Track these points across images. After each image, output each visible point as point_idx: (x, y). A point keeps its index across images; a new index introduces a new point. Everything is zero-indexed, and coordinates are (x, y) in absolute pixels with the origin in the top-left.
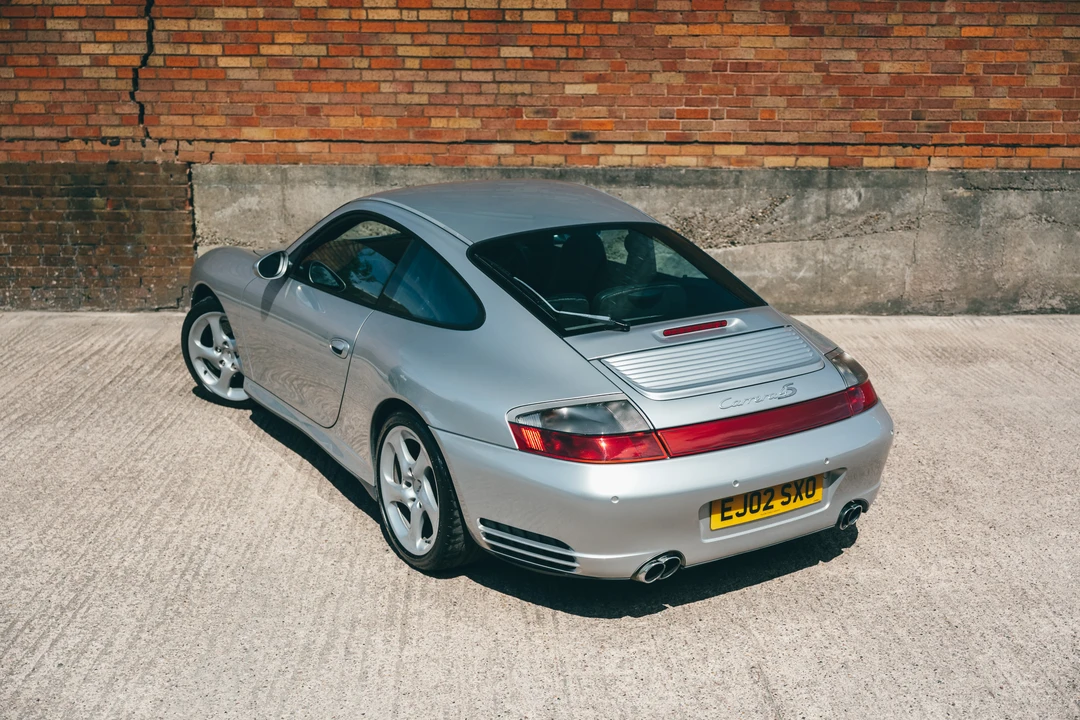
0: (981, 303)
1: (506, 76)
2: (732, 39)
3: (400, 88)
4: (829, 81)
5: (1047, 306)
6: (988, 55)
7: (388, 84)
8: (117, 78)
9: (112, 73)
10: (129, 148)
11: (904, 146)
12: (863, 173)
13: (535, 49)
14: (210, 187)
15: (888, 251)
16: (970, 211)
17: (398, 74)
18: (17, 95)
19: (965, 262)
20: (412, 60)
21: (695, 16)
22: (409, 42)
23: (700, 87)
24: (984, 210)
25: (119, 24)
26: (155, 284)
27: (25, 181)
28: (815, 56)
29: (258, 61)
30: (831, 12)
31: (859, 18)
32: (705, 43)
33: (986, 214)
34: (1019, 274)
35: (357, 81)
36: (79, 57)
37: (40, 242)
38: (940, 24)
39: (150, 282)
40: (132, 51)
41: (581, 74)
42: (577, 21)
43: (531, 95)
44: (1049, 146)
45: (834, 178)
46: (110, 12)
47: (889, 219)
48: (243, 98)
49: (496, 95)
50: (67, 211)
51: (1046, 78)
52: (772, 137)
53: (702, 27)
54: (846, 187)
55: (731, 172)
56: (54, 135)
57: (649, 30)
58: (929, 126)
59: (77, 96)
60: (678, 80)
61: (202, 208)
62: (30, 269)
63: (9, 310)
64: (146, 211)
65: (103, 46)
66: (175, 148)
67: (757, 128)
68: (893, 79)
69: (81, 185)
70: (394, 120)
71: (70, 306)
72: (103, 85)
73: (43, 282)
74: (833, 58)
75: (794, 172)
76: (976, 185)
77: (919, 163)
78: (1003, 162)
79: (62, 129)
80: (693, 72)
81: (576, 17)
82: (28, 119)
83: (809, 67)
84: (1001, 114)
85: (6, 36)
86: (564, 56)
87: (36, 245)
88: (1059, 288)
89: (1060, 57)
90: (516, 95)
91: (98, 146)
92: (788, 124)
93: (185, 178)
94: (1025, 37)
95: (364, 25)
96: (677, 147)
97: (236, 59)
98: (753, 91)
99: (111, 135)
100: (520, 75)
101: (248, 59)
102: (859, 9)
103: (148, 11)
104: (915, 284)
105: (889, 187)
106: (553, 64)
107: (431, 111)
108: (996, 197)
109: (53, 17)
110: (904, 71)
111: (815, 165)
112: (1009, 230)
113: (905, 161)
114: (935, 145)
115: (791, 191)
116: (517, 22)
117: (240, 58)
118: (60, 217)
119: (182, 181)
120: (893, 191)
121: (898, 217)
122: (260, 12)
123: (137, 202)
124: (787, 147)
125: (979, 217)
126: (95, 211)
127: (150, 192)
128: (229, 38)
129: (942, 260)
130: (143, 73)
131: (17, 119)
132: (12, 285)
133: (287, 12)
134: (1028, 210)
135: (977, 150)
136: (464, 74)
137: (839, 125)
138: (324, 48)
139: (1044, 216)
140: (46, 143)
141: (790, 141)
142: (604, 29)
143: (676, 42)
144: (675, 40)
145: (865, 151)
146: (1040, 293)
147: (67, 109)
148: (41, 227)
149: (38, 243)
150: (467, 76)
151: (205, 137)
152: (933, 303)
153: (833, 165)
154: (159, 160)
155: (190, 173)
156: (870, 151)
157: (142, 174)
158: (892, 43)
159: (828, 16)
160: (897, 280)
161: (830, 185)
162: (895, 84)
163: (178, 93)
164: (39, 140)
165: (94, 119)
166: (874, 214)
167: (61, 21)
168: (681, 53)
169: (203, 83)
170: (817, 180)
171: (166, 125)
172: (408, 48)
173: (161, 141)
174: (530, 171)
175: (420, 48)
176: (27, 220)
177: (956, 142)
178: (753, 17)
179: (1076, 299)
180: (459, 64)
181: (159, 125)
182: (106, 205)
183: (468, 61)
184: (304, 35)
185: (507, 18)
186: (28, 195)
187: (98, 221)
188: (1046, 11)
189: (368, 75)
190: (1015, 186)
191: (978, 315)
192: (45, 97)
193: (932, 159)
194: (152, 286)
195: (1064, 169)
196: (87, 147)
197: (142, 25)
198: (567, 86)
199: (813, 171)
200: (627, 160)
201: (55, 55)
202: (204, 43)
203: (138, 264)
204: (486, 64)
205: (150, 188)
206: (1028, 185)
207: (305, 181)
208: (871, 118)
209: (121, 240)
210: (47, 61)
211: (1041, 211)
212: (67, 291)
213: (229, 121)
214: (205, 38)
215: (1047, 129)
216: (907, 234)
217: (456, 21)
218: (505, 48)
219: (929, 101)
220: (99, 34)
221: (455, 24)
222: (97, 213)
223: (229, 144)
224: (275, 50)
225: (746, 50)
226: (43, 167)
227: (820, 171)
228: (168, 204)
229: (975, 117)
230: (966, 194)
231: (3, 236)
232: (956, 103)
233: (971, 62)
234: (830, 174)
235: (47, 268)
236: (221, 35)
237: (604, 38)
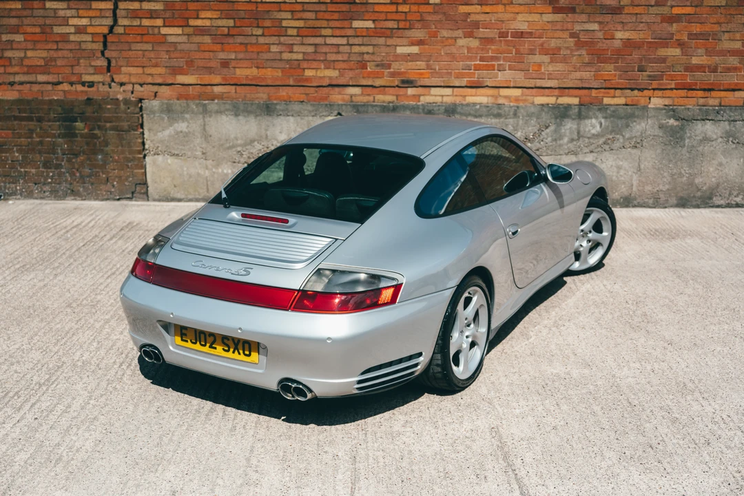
0: (686, 200)
1: (357, 41)
2: (512, 15)
3: (283, 48)
4: (579, 44)
5: (733, 203)
6: (691, 26)
7: (275, 46)
8: (93, 42)
9: (89, 38)
10: (100, 89)
11: (632, 89)
12: (603, 108)
13: (376, 22)
14: (154, 116)
15: (621, 163)
16: (678, 135)
17: (282, 39)
18: (25, 53)
19: (675, 171)
20: (292, 29)
22: (290, 17)
23: (490, 48)
24: (689, 135)
25: (94, 5)
26: (117, 182)
27: (29, 111)
28: (569, 26)
29: (187, 30)
31: (599, 1)
32: (493, 18)
33: (689, 138)
34: (713, 179)
35: (255, 44)
36: (67, 27)
37: (40, 152)
38: (657, 5)
39: (114, 180)
40: (103, 23)
41: (407, 40)
42: (404, 3)
43: (373, 54)
44: (734, 90)
45: (583, 111)
47: (621, 140)
48: (177, 55)
49: (350, 53)
50: (59, 132)
51: (732, 43)
52: (540, 83)
53: (491, 7)
54: (591, 118)
55: (511, 107)
56: (50, 80)
57: (455, 9)
58: (649, 76)
59: (66, 53)
60: (474, 43)
61: (150, 130)
62: (33, 171)
63: (19, 199)
64: (111, 132)
65: (84, 20)
66: (131, 89)
67: (530, 77)
68: (624, 43)
69: (68, 114)
70: (280, 71)
71: (60, 196)
72: (84, 46)
73: (42, 180)
74: (582, 29)
75: (555, 108)
76: (682, 117)
77: (643, 101)
78: (701, 101)
79: (56, 76)
80: (485, 38)
81: (404, 0)
82: (32, 70)
83: (566, 34)
84: (700, 68)
85: (18, 13)
86: (396, 27)
87: (38, 155)
89: (742, 29)
90: (363, 54)
91: (80, 88)
92: (551, 74)
93: (138, 110)
94: (716, 14)
95: (260, 5)
96: (474, 90)
97: (172, 28)
98: (526, 52)
99: (88, 80)
100: (366, 40)
101: (181, 29)
104: (639, 186)
105: (622, 118)
106: (388, 32)
107: (305, 65)
108: (697, 125)
110: (632, 37)
111: (570, 103)
112: (706, 148)
113: (632, 101)
114: (654, 89)
115: (553, 121)
116: (364, 3)
117: (176, 28)
118: (54, 136)
119: (135, 112)
120: (624, 121)
121: (628, 139)
123: (105, 126)
124: (550, 90)
125: (685, 140)
126: (77, 132)
127: (114, 119)
128: (168, 14)
129: (659, 169)
130: (110, 38)
131: (26, 69)
134: (719, 134)
135: (683, 93)
136: (327, 39)
138: (232, 21)
139: (731, 139)
140: (45, 85)
141: (552, 86)
142: (423, 8)
143: (473, 18)
144: (472, 16)
145: (604, 93)
146: (728, 193)
147: (59, 63)
148: (41, 143)
150: (330, 41)
151: (151, 82)
152: (652, 199)
153: (582, 103)
154: (120, 97)
155: (141, 106)
156: (608, 93)
157: (109, 107)
158: (623, 18)
160: (627, 183)
161: (580, 117)
162: (626, 46)
163: (134, 52)
164: (40, 83)
165: (77, 70)
166: (611, 137)
167: (55, 3)
168: (476, 25)
169: (151, 45)
170: (571, 113)
171: (125, 74)
172: (289, 21)
173: (122, 84)
174: (373, 106)
175: (297, 22)
176: (31, 137)
177: (669, 87)
178: (526, 1)
180: (324, 32)
181: (120, 73)
182: (85, 128)
183: (330, 30)
184: (219, 13)
185: (357, 1)
186: (32, 120)
187: (79, 139)
189: (262, 40)
190: (710, 118)
191: (684, 208)
192: (44, 54)
193: (652, 99)
194: (115, 183)
196: (72, 88)
197: (110, 5)
198: (398, 48)
199: (568, 107)
200: (439, 99)
201: (51, 26)
202: (151, 18)
203: (106, 168)
204: (343, 32)
205: (115, 117)
206: (719, 117)
207: (219, 112)
208: (609, 70)
209: (95, 152)
210: (46, 30)
211: (728, 136)
212: (58, 186)
213: (168, 71)
214: (152, 15)
215: (733, 79)
216: (634, 151)
217: (323, 3)
218: (355, 21)
219: (650, 59)
220: (81, 12)
221: (321, 5)
222: (79, 133)
223: (168, 87)
224: (199, 23)
225: (521, 23)
226: (42, 102)
227: (573, 107)
228: (126, 127)
229: (682, 69)
230: (676, 123)
231: (15, 149)
232: (669, 60)
233: (679, 31)
234: (580, 109)
235: (45, 170)
236: (162, 12)
237: (424, 15)
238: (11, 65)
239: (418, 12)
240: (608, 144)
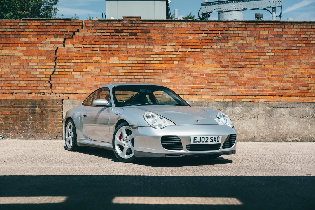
0: (276, 139)
1: (146, 77)
2: (205, 68)
3: (118, 80)
4: (231, 79)
5: (295, 140)
6: (272, 72)
7: (116, 79)
8: (46, 77)
9: (44, 76)
10: (47, 95)
11: (252, 96)
12: (241, 103)
13: (154, 70)
14: (67, 106)
15: (250, 124)
16: (271, 113)
17: (118, 76)
18: (19, 81)
19: (271, 127)
20: (122, 73)
21: (195, 62)
22: (122, 68)
23: (197, 80)
25: (47, 64)
27: (18, 104)
28: (227, 72)
29: (82, 73)
30: (230, 61)
31: (237, 63)
32: (198, 69)
33: (275, 114)
34: (286, 131)
35: (108, 78)
36: (36, 72)
38: (259, 64)
39: (49, 131)
40: (50, 71)
41: (166, 77)
42: (165, 63)
43: (153, 82)
44: (291, 96)
45: (234, 104)
46: (45, 61)
47: (249, 115)
48: (78, 82)
49: (144, 82)
50: (29, 112)
51: (288, 78)
52: (217, 93)
53: (197, 65)
54: (237, 107)
55: (206, 102)
56: (28, 92)
57: (184, 66)
58: (258, 91)
59: (35, 82)
60: (191, 78)
61: (65, 111)
62: (17, 128)
63: (10, 139)
64: (50, 112)
65: (43, 69)
66: (59, 95)
67: (213, 91)
68: (248, 78)
69: (34, 105)
71: (27, 138)
72: (42, 79)
73: (20, 131)
74: (232, 73)
75: (223, 103)
76: (272, 106)
77: (256, 100)
78: (279, 100)
79: (30, 90)
80: (195, 76)
81: (165, 62)
82: (21, 88)
83: (226, 75)
84: (277, 88)
85: (18, 67)
86: (162, 72)
88: (297, 135)
89: (291, 73)
90: (149, 82)
91: (39, 95)
92: (221, 90)
93: (61, 103)
94: (281, 68)
95: (110, 64)
96: (192, 96)
98: (211, 81)
99: (43, 92)
100: (150, 77)
101: (80, 72)
102: (238, 61)
103: (55, 60)
104: (258, 133)
106: (159, 74)
108: (278, 109)
109: (31, 62)
110: (251, 76)
112: (282, 118)
113: (252, 100)
114: (260, 96)
115: (223, 108)
116: (149, 64)
117: (78, 72)
118: (27, 114)
120: (250, 108)
121: (252, 115)
122: (84, 61)
123: (48, 110)
124: (221, 96)
126: (36, 112)
127: (51, 107)
128: (75, 67)
129: (264, 127)
130: (52, 76)
131: (18, 88)
132: (12, 132)
133: (90, 61)
134: (287, 113)
135: (272, 97)
136: (136, 76)
137: (234, 90)
138: (100, 70)
139: (291, 115)
140: (25, 94)
141: (222, 94)
142: (172, 65)
143: (190, 69)
144: (190, 68)
146: (292, 136)
147: (32, 85)
148: (22, 116)
149: (20, 120)
150: (136, 77)
151: (67, 93)
152: (263, 139)
153: (233, 101)
154: (55, 98)
155: (63, 102)
156: (243, 97)
157: (50, 102)
158: (247, 69)
159: (230, 62)
160: (253, 132)
161: (233, 106)
162: (248, 80)
163: (61, 81)
165: (38, 88)
166: (245, 114)
167: (33, 63)
168: (192, 72)
169: (68, 79)
170: (229, 104)
171: (57, 90)
172: (121, 70)
173: (55, 94)
175: (124, 70)
176: (18, 114)
177: (266, 95)
178: (210, 63)
179: (302, 138)
180: (134, 74)
181: (55, 89)
182: (39, 110)
183: (137, 73)
184: (95, 67)
185: (147, 63)
186: (19, 107)
187: (37, 115)
188: (286, 61)
189: (110, 77)
190: (283, 107)
191: (276, 142)
192: (27, 82)
193: (260, 99)
194: (50, 132)
195: (295, 102)
196: (36, 95)
197: (53, 64)
198: (162, 80)
199: (228, 102)
201: (30, 72)
203: (46, 127)
204: (141, 74)
206: (286, 106)
208: (243, 88)
209: (43, 120)
210: (28, 73)
211: (290, 113)
212: (27, 134)
213: (74, 89)
214: (69, 68)
215: (289, 92)
216: (255, 119)
217: (134, 63)
218: (146, 70)
219: (258, 84)
220: (42, 66)
221: (134, 64)
222: (37, 113)
223: (73, 95)
224: (87, 70)
225: (209, 71)
226: (24, 100)
227: (230, 102)
228: (56, 110)
229: (270, 88)
230: (270, 109)
231: (11, 119)
232: (265, 84)
233: (268, 74)
234: (233, 103)
235: (22, 127)
236: (73, 67)
237: (172, 68)
238: (13, 86)
239: (170, 67)
240: (244, 117)
